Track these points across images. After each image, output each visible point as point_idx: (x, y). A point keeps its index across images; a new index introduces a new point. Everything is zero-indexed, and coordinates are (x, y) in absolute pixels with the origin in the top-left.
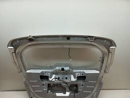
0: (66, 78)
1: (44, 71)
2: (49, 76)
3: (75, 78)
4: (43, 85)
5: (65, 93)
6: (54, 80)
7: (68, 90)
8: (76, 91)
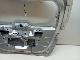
0: (25, 34)
1: (4, 26)
2: (9, 31)
3: (32, 34)
4: (4, 39)
5: (23, 47)
6: (14, 35)
7: (26, 44)
8: (34, 45)
